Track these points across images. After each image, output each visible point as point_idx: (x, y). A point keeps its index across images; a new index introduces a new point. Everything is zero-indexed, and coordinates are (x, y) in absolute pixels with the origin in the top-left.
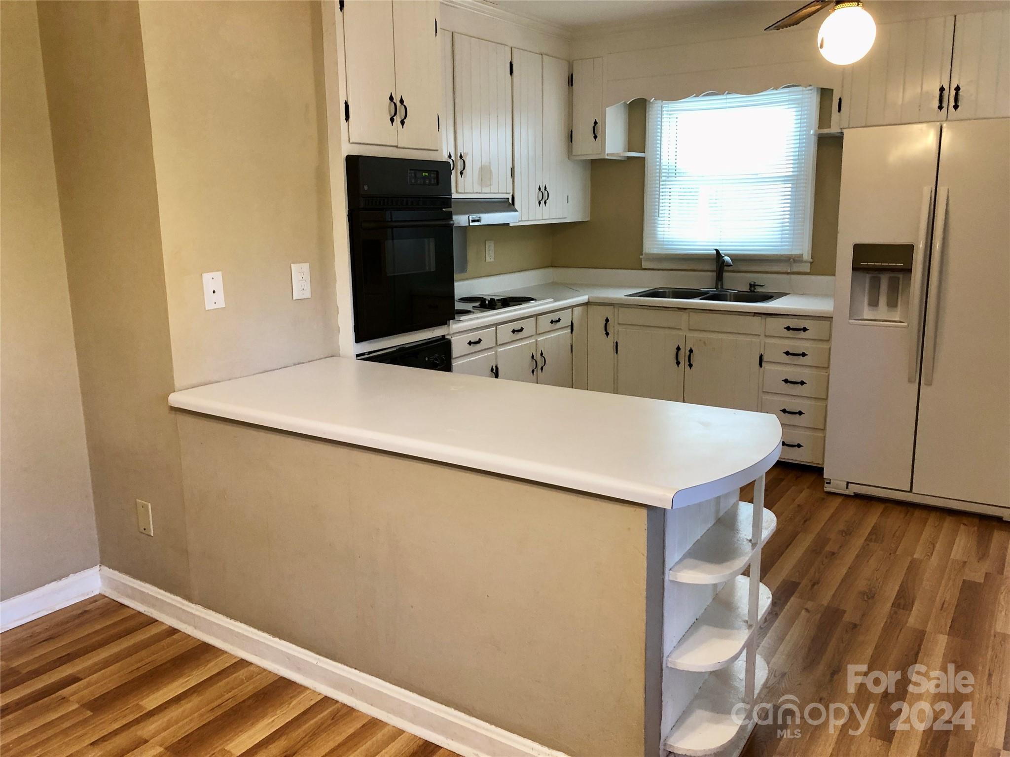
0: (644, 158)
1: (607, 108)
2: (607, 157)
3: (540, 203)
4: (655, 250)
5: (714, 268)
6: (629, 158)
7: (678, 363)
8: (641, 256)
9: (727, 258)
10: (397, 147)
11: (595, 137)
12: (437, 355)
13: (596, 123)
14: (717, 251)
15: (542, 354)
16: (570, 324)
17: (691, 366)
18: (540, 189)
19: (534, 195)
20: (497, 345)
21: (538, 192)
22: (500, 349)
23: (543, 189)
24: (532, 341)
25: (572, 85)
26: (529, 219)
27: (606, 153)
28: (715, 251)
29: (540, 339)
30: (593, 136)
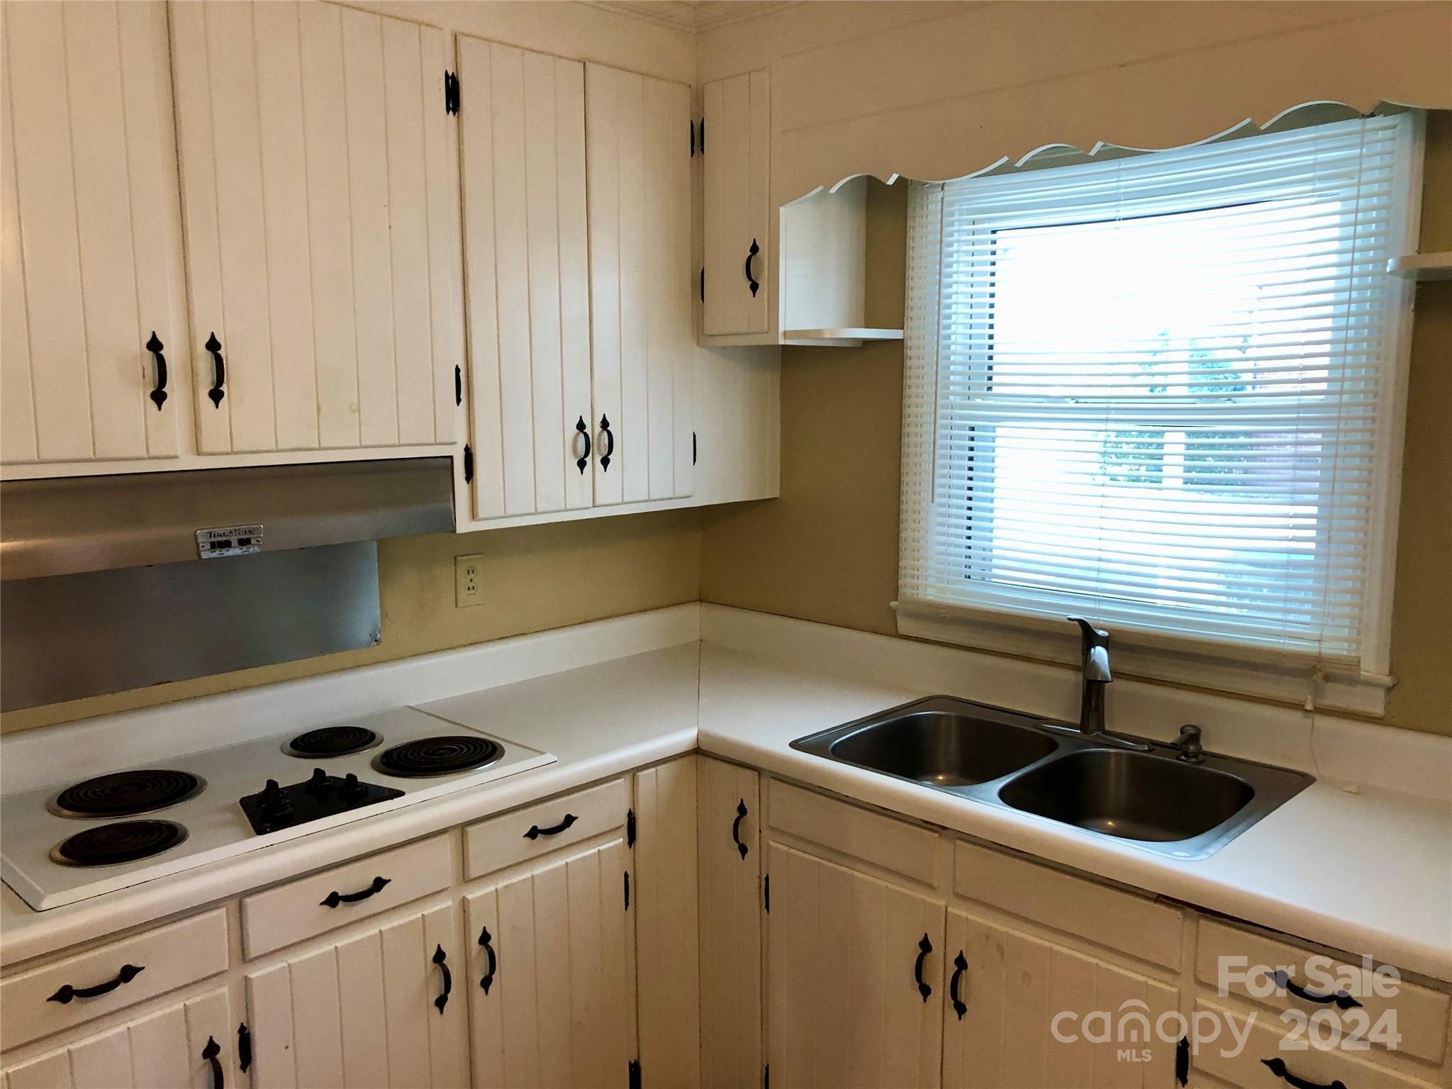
0: (902, 341)
1: (782, 208)
2: (781, 342)
3: (582, 464)
6: (867, 343)
7: (925, 991)
8: (893, 604)
9: (1100, 654)
11: (754, 287)
13: (755, 249)
14: (1082, 623)
15: (482, 940)
16: (624, 820)
17: (960, 1008)
18: (581, 426)
19: (559, 445)
20: (243, 956)
21: (577, 436)
22: (256, 973)
23: (594, 429)
24: (445, 903)
25: (702, 150)
26: (536, 509)
27: (781, 329)
28: (1076, 623)
29: (474, 894)
30: (749, 286)
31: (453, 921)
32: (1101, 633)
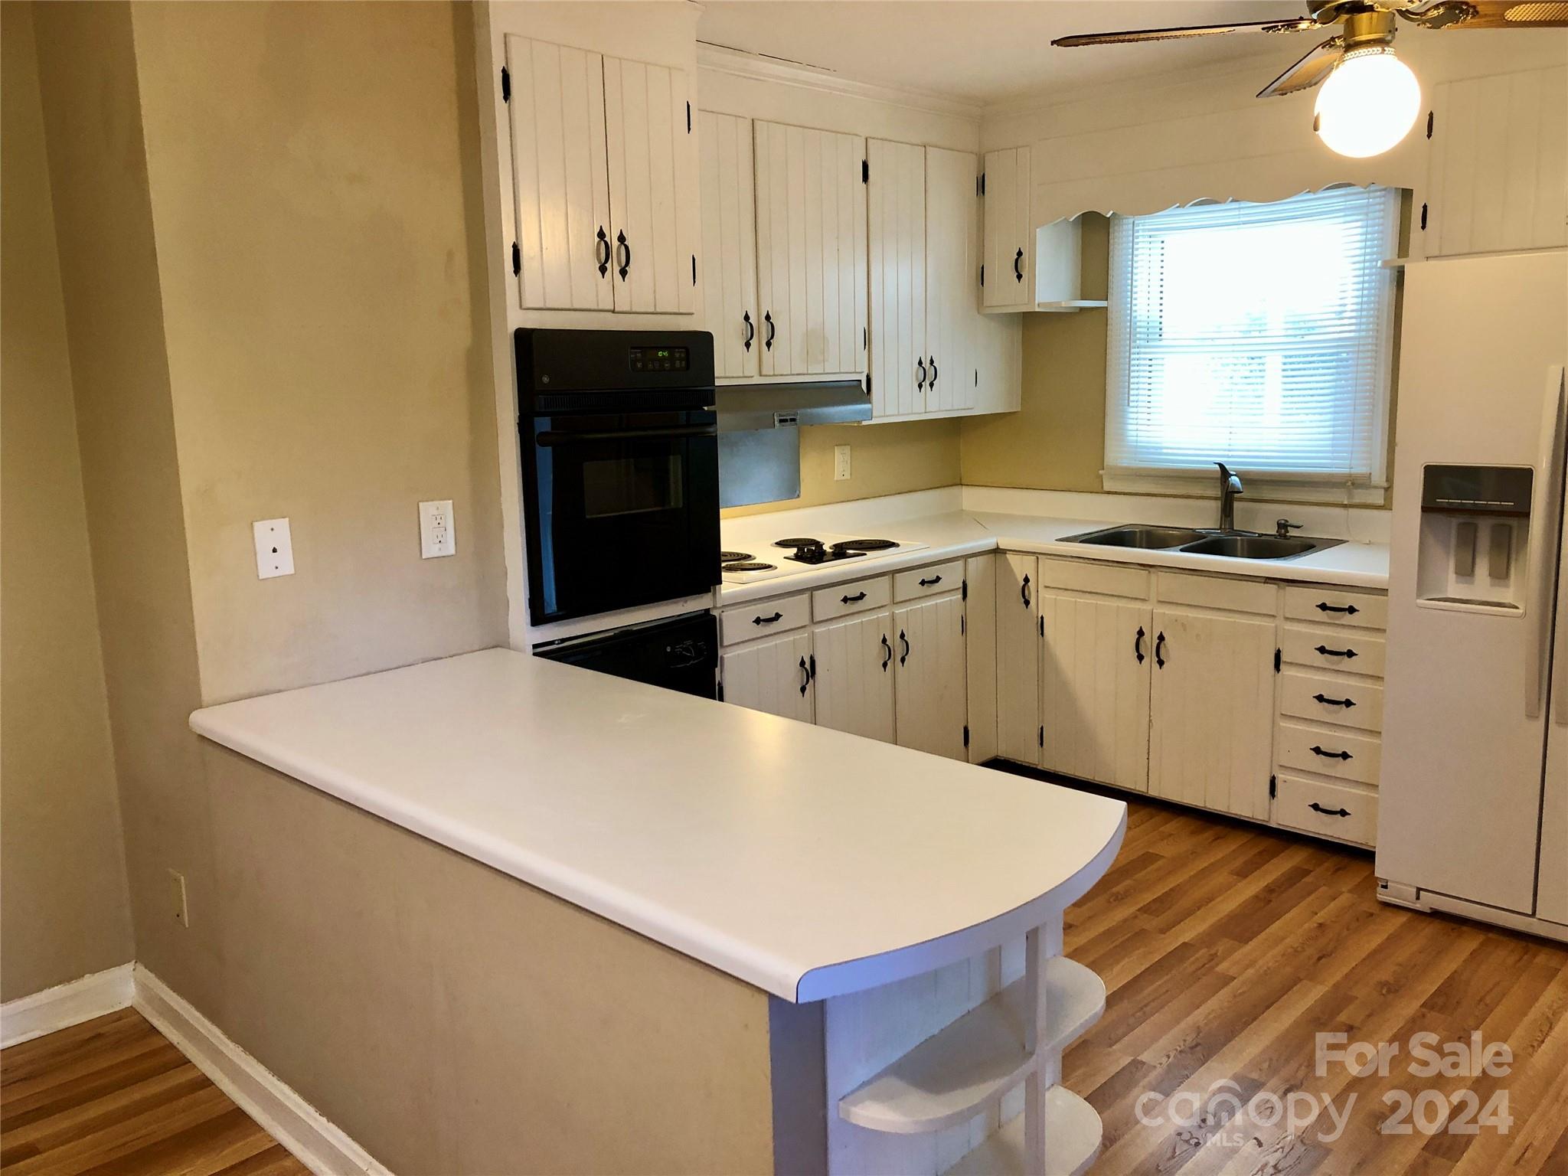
0: (1107, 308)
1: (1038, 230)
2: (1037, 310)
3: (920, 386)
4: (1125, 463)
5: (1218, 493)
6: (1082, 309)
7: (1140, 658)
8: (1101, 472)
9: (1235, 480)
10: (613, 311)
11: (1019, 277)
12: (689, 642)
13: (1020, 254)
14: (1221, 465)
15: (902, 636)
16: (961, 585)
17: (1161, 663)
18: (920, 363)
19: (909, 374)
20: (813, 622)
21: (918, 368)
22: (819, 630)
23: (926, 364)
24: (885, 614)
25: (983, 193)
26: (899, 412)
27: (1037, 302)
28: (1217, 466)
29: (900, 611)
30: (1015, 276)
31: (888, 622)
32: (1232, 473)
